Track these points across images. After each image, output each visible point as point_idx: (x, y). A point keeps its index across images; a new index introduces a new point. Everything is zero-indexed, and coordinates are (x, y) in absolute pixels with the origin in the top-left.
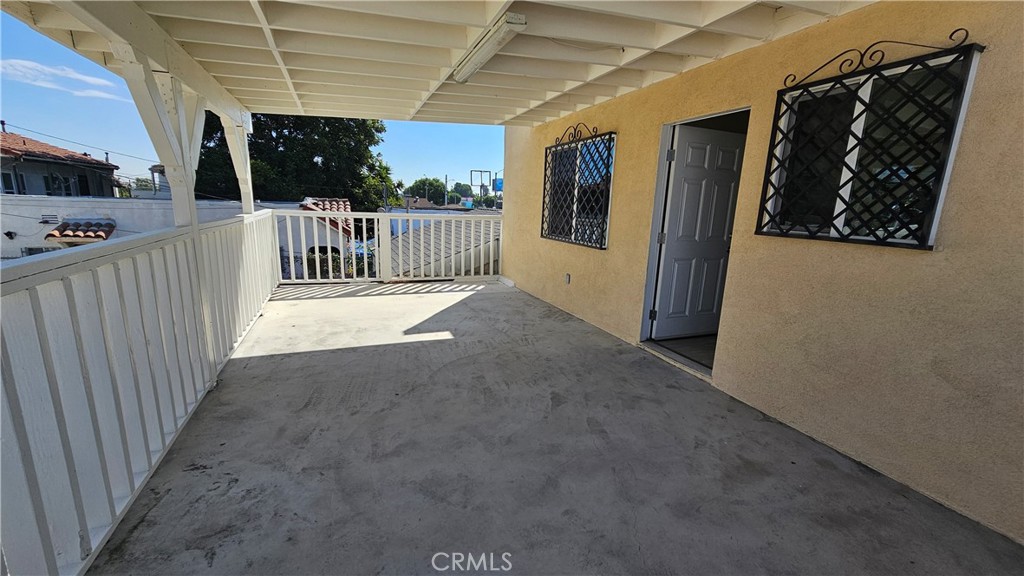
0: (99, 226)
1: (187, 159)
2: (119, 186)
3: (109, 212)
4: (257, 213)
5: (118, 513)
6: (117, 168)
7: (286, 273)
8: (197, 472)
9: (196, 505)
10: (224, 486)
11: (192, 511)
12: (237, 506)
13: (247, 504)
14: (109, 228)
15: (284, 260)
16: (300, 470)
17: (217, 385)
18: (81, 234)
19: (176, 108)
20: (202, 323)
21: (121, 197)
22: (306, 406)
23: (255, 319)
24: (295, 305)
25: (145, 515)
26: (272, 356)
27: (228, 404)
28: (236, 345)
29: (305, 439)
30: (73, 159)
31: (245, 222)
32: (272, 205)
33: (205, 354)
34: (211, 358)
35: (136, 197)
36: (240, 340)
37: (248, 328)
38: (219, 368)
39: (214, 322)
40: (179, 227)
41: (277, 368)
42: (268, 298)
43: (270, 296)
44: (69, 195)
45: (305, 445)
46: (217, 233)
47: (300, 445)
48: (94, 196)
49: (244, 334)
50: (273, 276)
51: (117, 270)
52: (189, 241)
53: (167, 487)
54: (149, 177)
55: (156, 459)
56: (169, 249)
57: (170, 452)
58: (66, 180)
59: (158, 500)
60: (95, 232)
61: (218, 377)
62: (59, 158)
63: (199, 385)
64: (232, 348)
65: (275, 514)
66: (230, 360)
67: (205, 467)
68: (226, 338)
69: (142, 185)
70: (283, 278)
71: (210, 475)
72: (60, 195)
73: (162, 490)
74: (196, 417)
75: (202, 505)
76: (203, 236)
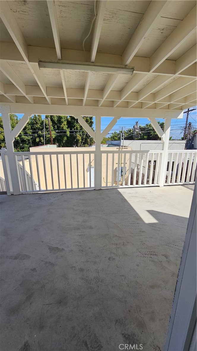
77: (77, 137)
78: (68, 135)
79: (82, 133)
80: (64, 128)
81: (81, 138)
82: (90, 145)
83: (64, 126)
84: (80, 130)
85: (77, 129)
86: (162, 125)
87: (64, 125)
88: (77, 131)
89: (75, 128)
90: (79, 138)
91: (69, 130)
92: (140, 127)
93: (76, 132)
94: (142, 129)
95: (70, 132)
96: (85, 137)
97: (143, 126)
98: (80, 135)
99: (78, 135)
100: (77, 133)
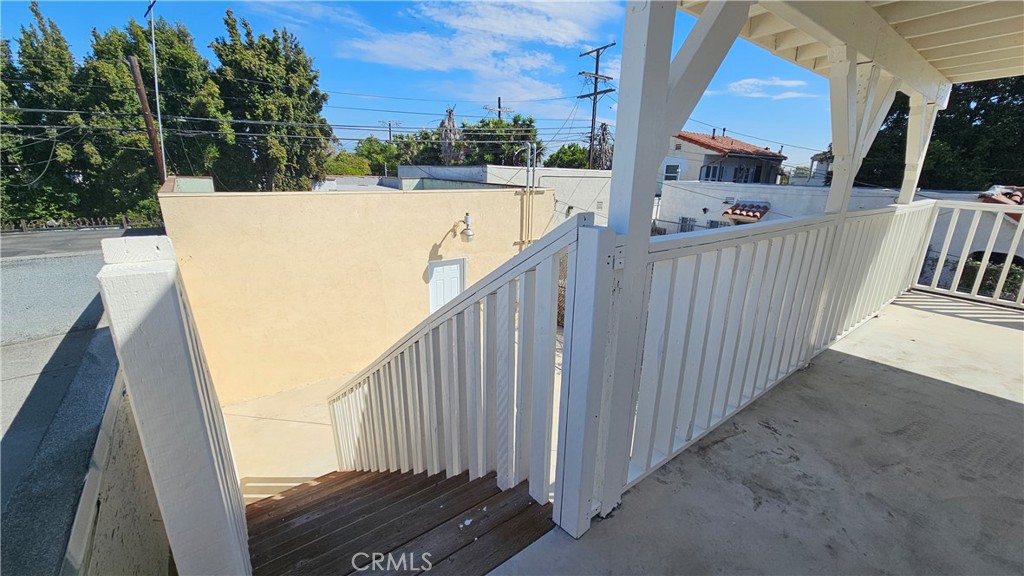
0: (758, 207)
1: (860, 143)
2: (782, 174)
3: (768, 196)
4: (916, 203)
5: (711, 425)
6: (785, 158)
7: (925, 278)
8: (769, 431)
9: (760, 456)
10: (785, 456)
11: (756, 457)
12: (791, 480)
13: (800, 485)
14: (763, 209)
15: (930, 262)
16: (864, 493)
17: (808, 367)
18: (744, 213)
19: (866, 97)
20: (816, 307)
21: (781, 184)
22: (897, 433)
23: (868, 318)
24: (924, 317)
25: (725, 439)
26: (874, 363)
27: (812, 389)
28: (838, 337)
29: (884, 466)
30: (758, 153)
31: (897, 213)
32: (936, 194)
33: (808, 335)
34: (812, 341)
35: (792, 184)
36: (844, 333)
37: (857, 325)
38: (816, 352)
39: (826, 309)
40: (827, 214)
41: (874, 377)
42: (891, 301)
43: (894, 298)
44: (746, 182)
45: (880, 471)
46: (861, 223)
47: (874, 469)
48: (762, 183)
49: (851, 329)
50: (906, 279)
51: (770, 245)
52: (832, 229)
53: (744, 427)
54: (809, 166)
55: (744, 402)
56: (813, 233)
57: (754, 403)
58: (748, 170)
59: (736, 433)
60: (754, 212)
61: (812, 360)
62: (749, 153)
63: (794, 361)
64: (833, 339)
65: (823, 514)
66: (828, 349)
67: (775, 431)
68: (832, 329)
69: (800, 173)
70: (919, 283)
71: (777, 440)
72: (740, 182)
73: (741, 427)
74: (782, 385)
75: (764, 459)
76: (847, 225)
77: (271, 148)
78: (231, 137)
79: (289, 133)
80: (212, 110)
81: (287, 151)
82: (316, 179)
83: (211, 97)
84: (280, 120)
85: (267, 115)
86: (529, 126)
87: (211, 95)
88: (269, 126)
89: (259, 112)
90: (278, 150)
91: (231, 119)
92: (464, 126)
93: (266, 129)
94: (469, 134)
95: (236, 127)
96: (297, 148)
97: (473, 123)
98: (281, 141)
99: (272, 139)
100: (266, 132)
